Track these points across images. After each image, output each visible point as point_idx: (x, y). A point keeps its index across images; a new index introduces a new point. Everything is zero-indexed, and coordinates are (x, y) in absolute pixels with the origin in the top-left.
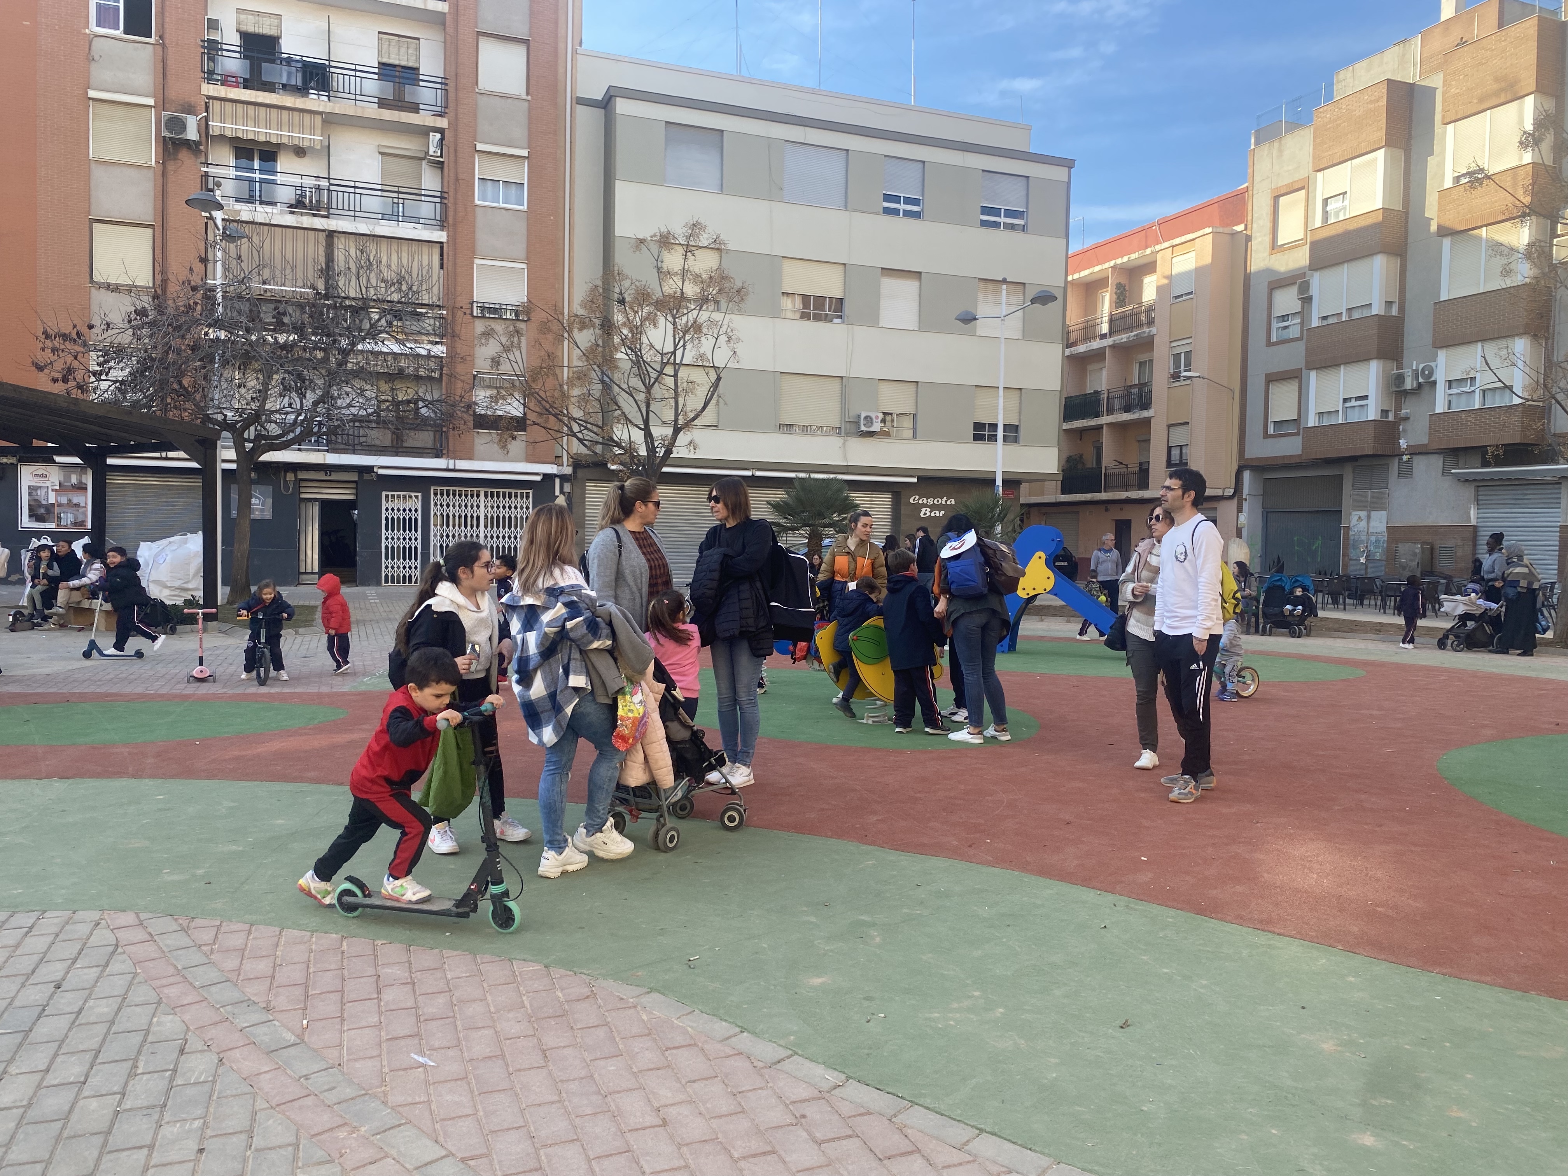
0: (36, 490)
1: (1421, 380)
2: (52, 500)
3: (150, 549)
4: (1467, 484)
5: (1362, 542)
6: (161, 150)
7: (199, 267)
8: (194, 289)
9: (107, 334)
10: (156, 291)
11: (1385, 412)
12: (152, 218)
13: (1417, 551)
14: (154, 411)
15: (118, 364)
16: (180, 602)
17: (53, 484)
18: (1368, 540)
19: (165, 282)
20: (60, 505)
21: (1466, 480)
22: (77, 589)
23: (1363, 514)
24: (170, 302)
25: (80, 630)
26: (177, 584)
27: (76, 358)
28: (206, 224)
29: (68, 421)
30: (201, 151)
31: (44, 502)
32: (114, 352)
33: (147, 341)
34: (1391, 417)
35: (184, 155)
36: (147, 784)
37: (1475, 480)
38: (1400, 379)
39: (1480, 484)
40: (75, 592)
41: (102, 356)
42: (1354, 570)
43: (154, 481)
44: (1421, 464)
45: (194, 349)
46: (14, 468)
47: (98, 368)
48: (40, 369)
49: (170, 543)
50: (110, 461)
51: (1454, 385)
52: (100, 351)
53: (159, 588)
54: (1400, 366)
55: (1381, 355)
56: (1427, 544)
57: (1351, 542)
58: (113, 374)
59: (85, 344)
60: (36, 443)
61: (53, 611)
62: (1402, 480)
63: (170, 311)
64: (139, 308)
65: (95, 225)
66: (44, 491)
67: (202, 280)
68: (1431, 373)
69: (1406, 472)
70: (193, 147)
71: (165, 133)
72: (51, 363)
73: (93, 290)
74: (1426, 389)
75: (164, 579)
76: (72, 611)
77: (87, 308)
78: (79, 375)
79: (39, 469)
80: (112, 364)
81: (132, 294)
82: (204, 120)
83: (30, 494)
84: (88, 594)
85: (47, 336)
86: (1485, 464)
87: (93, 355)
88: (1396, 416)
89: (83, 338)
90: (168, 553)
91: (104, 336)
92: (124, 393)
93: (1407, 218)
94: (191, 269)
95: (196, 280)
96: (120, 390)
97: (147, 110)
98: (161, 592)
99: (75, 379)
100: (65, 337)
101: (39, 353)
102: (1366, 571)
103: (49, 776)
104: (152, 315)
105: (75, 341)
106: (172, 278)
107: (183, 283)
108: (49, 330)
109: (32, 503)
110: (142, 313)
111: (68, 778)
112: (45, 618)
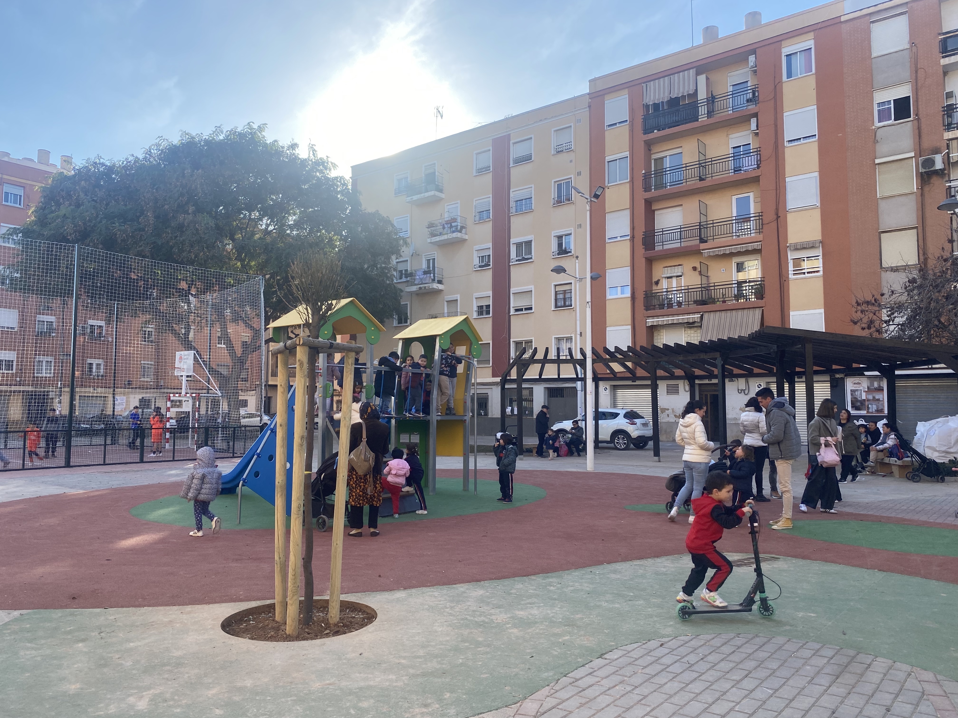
0: (855, 392)
2: (864, 397)
3: (924, 426)
6: (919, 181)
7: (948, 246)
8: (946, 260)
9: (892, 298)
10: (921, 266)
12: (916, 223)
14: (923, 340)
15: (899, 314)
16: (946, 461)
17: (864, 388)
19: (926, 259)
20: (868, 400)
22: (882, 451)
24: (931, 272)
25: (884, 476)
26: (944, 449)
27: (875, 314)
28: (951, 218)
29: (873, 352)
30: (945, 174)
31: (860, 399)
32: (897, 307)
33: (916, 298)
35: (935, 180)
36: (934, 584)
40: (880, 453)
41: (890, 311)
43: (926, 383)
45: (947, 298)
46: (843, 380)
47: (888, 318)
48: (855, 323)
49: (937, 422)
50: (897, 372)
52: (888, 308)
53: (931, 451)
58: (897, 321)
59: (880, 305)
60: (855, 365)
61: (868, 464)
63: (931, 277)
64: (911, 278)
65: (882, 235)
66: (859, 392)
67: (950, 254)
70: (941, 173)
71: (921, 170)
72: (861, 319)
73: (882, 272)
75: (935, 446)
76: (878, 464)
77: (879, 284)
78: (877, 324)
79: (856, 379)
80: (896, 314)
81: (906, 271)
82: (946, 154)
83: (852, 395)
84: (888, 454)
85: (858, 304)
87: (884, 311)
89: (878, 302)
90: (936, 429)
91: (890, 299)
92: (903, 331)
94: (943, 248)
95: (947, 255)
96: (901, 330)
97: (910, 160)
98: (932, 453)
99: (874, 326)
100: (868, 303)
101: (854, 315)
103: (872, 568)
104: (919, 282)
105: (874, 304)
106: (930, 256)
107: (938, 258)
108: (859, 300)
109: (853, 399)
110: (912, 281)
111: (884, 571)
112: (863, 468)
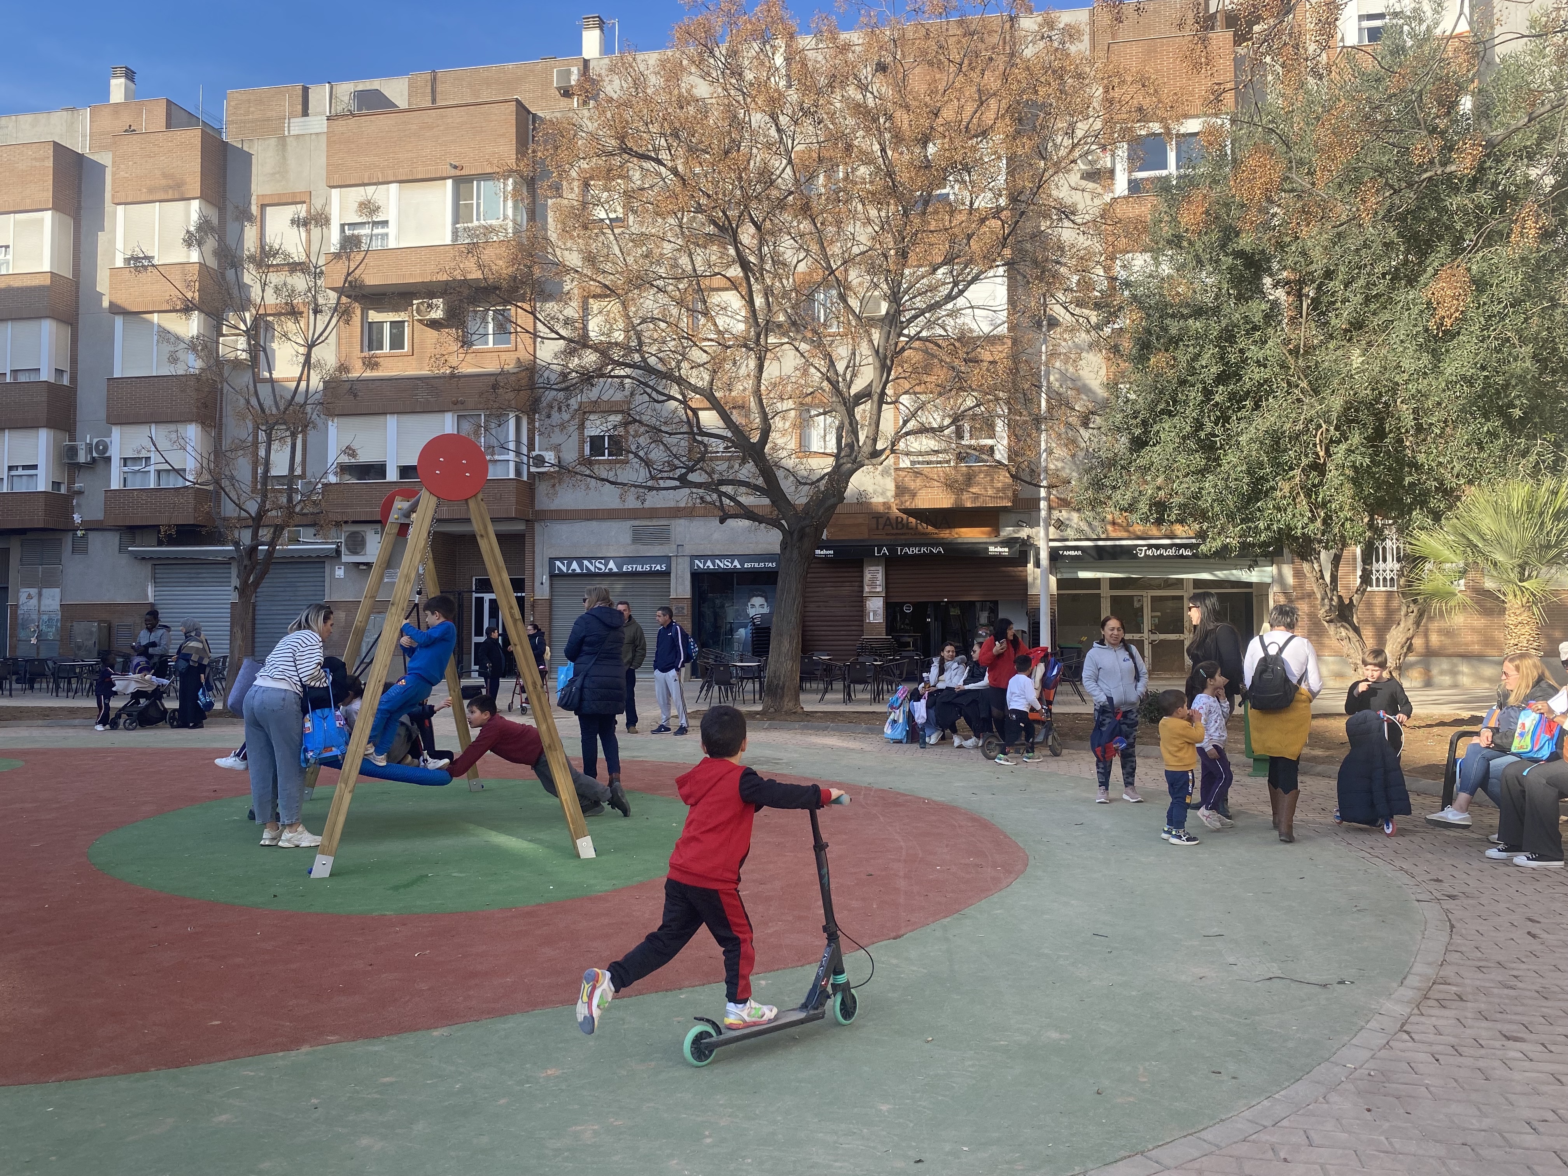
1: (95, 455)
4: (144, 562)
5: (33, 621)
11: (56, 485)
13: (94, 629)
18: (39, 619)
21: (143, 558)
23: (33, 591)
34: (63, 490)
37: (151, 558)
38: (72, 451)
39: (158, 563)
42: (22, 652)
44: (96, 540)
51: (129, 463)
54: (72, 438)
55: (51, 424)
56: (105, 622)
57: (20, 621)
62: (77, 557)
68: (106, 448)
69: (80, 548)
74: (101, 465)
86: (160, 544)
88: (69, 489)
93: (77, 288)
102: (38, 653)
